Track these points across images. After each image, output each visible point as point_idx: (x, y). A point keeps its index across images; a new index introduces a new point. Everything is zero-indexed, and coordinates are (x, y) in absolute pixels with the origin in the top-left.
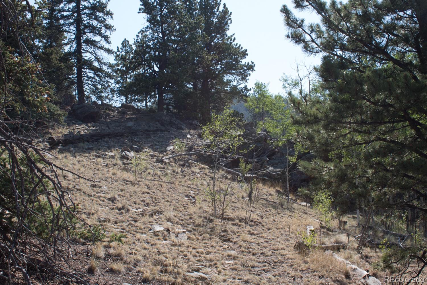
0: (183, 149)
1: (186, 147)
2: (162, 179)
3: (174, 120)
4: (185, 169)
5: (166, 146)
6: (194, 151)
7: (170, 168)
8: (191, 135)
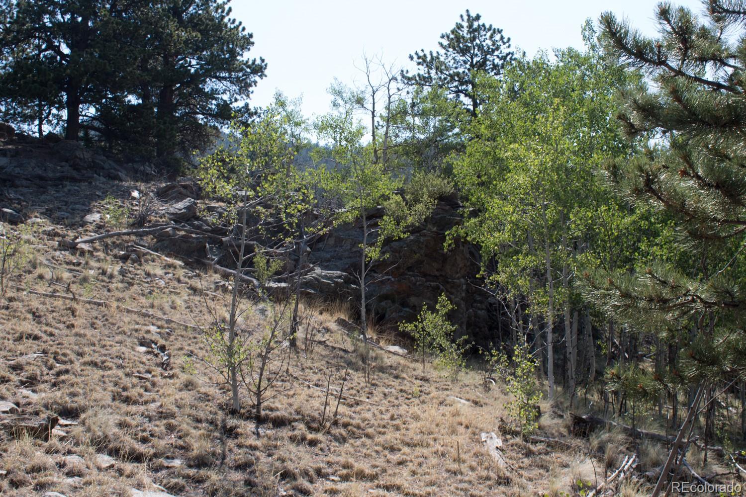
0: (124, 220)
1: (129, 217)
2: (73, 294)
3: (102, 160)
4: (129, 266)
5: (83, 214)
6: (149, 227)
7: (93, 263)
8: (140, 192)
